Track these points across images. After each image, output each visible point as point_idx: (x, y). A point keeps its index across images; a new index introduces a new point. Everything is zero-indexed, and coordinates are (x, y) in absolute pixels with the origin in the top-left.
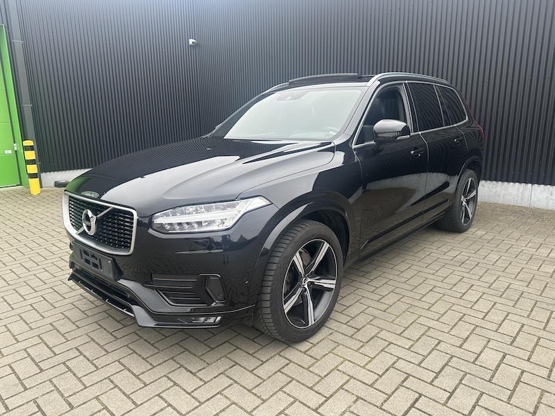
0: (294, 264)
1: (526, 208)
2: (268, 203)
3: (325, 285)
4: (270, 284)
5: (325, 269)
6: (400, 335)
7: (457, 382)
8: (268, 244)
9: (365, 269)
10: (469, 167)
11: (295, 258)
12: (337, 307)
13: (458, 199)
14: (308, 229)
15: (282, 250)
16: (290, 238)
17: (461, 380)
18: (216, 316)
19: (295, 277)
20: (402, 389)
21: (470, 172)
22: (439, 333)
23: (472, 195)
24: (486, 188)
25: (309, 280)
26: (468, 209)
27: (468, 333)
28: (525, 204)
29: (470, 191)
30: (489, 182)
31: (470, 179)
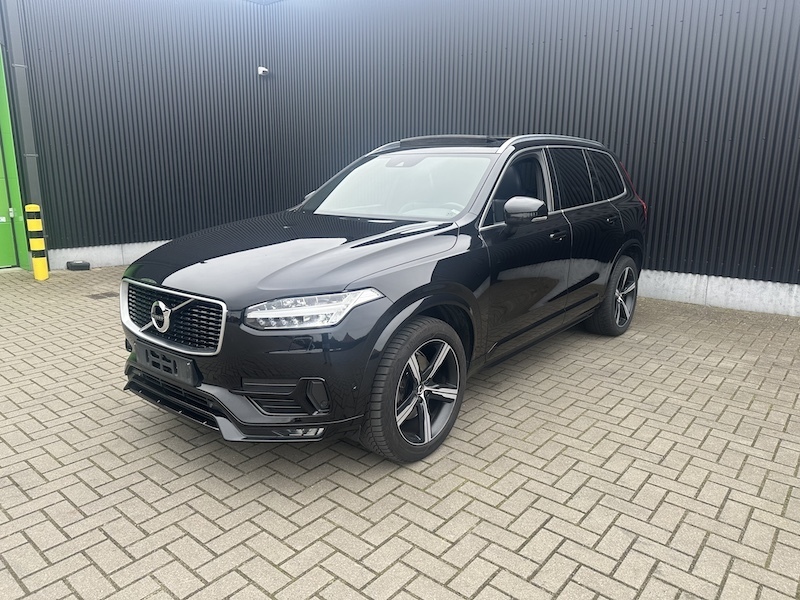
0: (409, 368)
1: (700, 306)
2: (380, 295)
3: (444, 395)
4: (381, 390)
5: (444, 376)
6: (532, 454)
7: (594, 502)
8: (379, 346)
9: (493, 379)
10: (626, 253)
11: (410, 361)
12: (458, 423)
13: (611, 294)
14: (426, 327)
15: (396, 351)
16: (405, 338)
17: (599, 501)
18: (318, 427)
19: (410, 385)
20: (531, 510)
21: (628, 259)
22: (578, 452)
23: (630, 289)
24: (652, 281)
25: (426, 388)
26: (625, 307)
27: (611, 452)
28: (699, 301)
29: (628, 284)
30: (655, 271)
31: (627, 269)
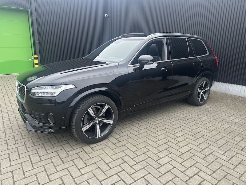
2: (75, 87)
3: (107, 122)
6: (134, 146)
10: (204, 76)
11: (88, 110)
15: (82, 106)
16: (86, 102)
17: (145, 167)
20: (118, 167)
21: (205, 78)
22: (152, 147)
23: (206, 89)
24: (224, 86)
25: (99, 119)
26: (204, 96)
27: (164, 149)
28: (241, 95)
30: (225, 83)
31: (204, 82)
